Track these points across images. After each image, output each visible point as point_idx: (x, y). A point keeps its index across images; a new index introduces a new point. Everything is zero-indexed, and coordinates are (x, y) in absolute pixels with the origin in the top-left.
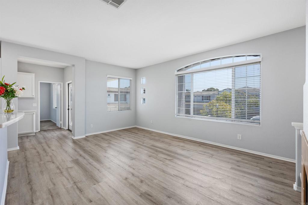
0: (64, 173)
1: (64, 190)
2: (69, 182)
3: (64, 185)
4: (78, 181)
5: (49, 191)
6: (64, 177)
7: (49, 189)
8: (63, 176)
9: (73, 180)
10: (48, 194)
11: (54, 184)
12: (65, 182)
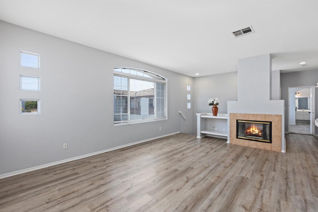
0: (258, 207)
1: (273, 191)
2: (263, 193)
3: (270, 194)
4: (254, 188)
5: (287, 199)
6: (264, 201)
7: (287, 201)
8: (263, 204)
9: (258, 192)
10: (289, 198)
11: (279, 202)
12: (266, 196)
